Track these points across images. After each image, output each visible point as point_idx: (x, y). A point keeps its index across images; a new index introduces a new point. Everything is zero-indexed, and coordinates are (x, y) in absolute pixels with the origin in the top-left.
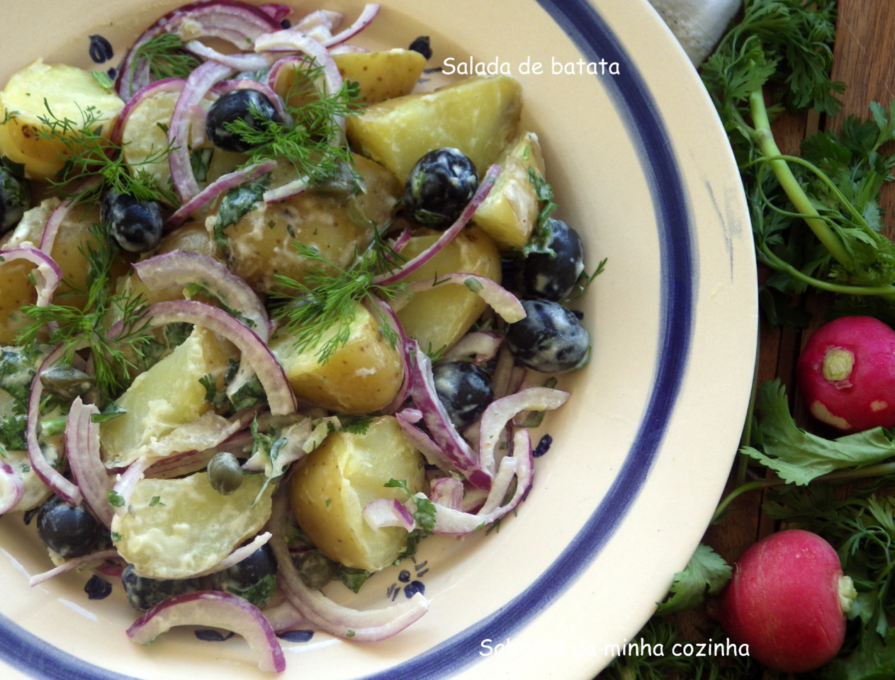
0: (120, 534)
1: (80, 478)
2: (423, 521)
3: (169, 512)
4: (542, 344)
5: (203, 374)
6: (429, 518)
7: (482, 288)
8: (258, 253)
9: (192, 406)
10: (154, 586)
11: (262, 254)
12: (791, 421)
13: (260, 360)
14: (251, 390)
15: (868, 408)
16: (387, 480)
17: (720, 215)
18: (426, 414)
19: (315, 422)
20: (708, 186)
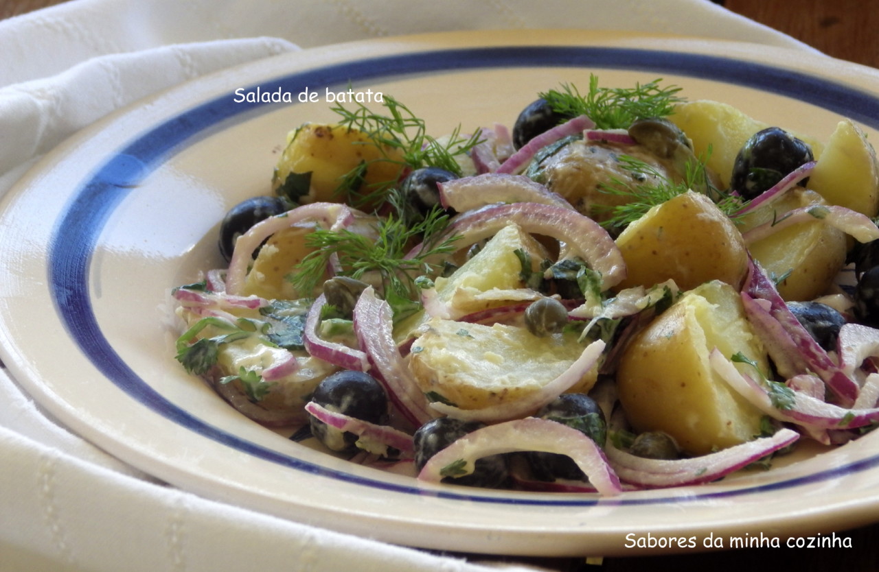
1: (370, 346)
2: (780, 401)
3: (480, 343)
5: (519, 247)
6: (787, 398)
7: (829, 212)
8: (579, 169)
9: (505, 274)
10: (457, 426)
11: (583, 169)
13: (585, 231)
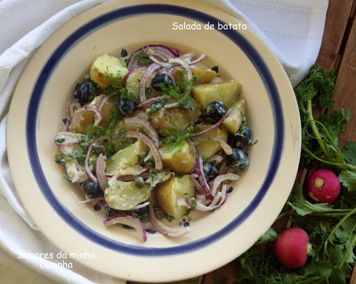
0: (107, 195)
1: (98, 176)
2: (193, 206)
3: (122, 191)
4: (236, 162)
5: (138, 154)
6: (194, 205)
7: (222, 143)
8: (160, 122)
9: (133, 162)
10: (114, 211)
11: (161, 122)
12: (302, 196)
13: (155, 153)
14: (151, 160)
15: (325, 197)
16: (185, 193)
17: (293, 134)
18: (200, 176)
19: (167, 173)
20: (291, 125)
